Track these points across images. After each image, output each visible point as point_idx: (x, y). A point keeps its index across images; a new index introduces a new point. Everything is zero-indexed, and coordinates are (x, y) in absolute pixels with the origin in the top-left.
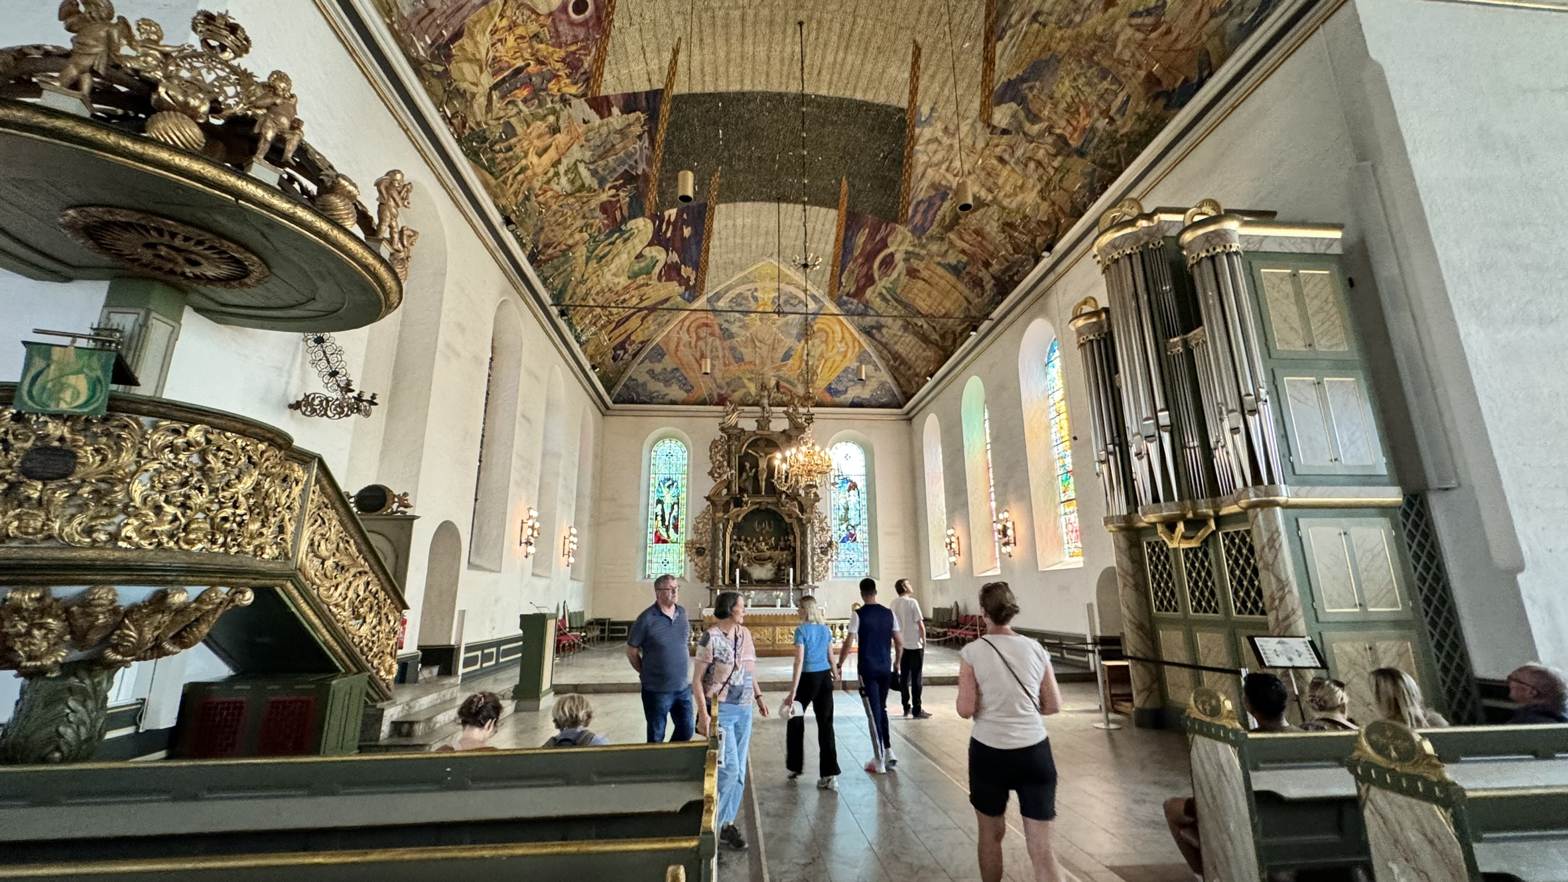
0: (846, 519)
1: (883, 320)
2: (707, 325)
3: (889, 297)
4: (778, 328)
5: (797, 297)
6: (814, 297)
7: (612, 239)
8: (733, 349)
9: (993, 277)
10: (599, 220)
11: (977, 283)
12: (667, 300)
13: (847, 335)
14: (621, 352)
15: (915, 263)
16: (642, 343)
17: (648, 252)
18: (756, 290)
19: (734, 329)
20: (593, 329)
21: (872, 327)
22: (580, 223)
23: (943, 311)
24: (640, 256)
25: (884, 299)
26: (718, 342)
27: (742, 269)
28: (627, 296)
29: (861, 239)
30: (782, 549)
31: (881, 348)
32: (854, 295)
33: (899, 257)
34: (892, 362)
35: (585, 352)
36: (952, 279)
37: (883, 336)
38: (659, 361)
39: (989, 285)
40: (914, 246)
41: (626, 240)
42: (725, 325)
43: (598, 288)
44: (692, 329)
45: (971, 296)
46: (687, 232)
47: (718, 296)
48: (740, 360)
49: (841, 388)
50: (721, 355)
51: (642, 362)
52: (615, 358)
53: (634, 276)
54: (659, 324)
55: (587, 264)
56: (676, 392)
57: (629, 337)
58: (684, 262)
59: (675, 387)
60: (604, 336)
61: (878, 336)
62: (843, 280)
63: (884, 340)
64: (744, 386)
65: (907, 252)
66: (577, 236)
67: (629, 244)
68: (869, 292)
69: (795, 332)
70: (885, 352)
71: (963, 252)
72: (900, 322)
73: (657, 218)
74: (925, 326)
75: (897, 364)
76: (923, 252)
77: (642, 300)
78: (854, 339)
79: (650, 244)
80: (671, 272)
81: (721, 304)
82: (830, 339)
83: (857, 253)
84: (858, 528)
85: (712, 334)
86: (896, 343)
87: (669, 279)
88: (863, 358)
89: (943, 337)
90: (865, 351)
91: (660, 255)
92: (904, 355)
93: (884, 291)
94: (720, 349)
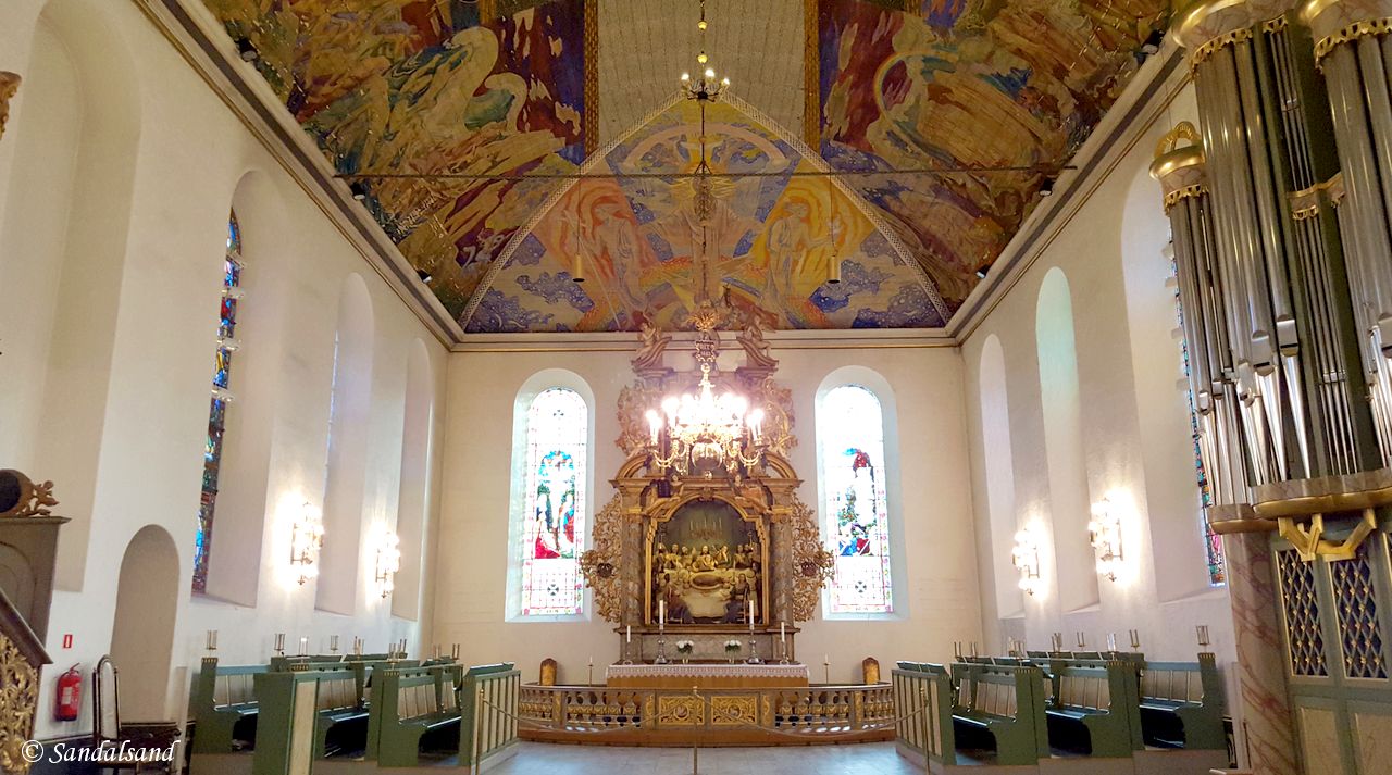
0: (849, 515)
1: (900, 180)
2: (605, 199)
3: (904, 137)
4: (726, 200)
5: (752, 147)
6: (782, 146)
7: (431, 65)
8: (652, 238)
9: (1074, 94)
10: (405, 35)
11: (1049, 105)
12: (539, 160)
13: (842, 207)
14: (472, 249)
15: (941, 77)
16: (505, 232)
17: (492, 82)
18: (684, 138)
19: (653, 204)
20: (417, 213)
21: (883, 191)
22: (369, 41)
23: (997, 158)
24: (481, 91)
25: (898, 141)
26: (628, 228)
27: (657, 107)
28: (469, 158)
29: (847, 41)
30: (739, 566)
31: (900, 224)
32: (847, 139)
33: (914, 69)
34: (921, 249)
35: (406, 253)
36: (1007, 101)
37: (903, 205)
38: (536, 262)
39: (1067, 107)
40: (937, 47)
41: (454, 66)
42: (638, 199)
43: (418, 146)
44: (586, 209)
45: (1041, 130)
46: (557, 47)
47: (623, 152)
48: (666, 256)
49: (838, 296)
50: (635, 248)
51: (509, 264)
52: (461, 260)
53: (476, 124)
54: (531, 203)
55: (392, 108)
56: (565, 312)
57: (482, 223)
58: (557, 97)
59: (564, 303)
60: (437, 223)
61: (894, 205)
62: (826, 114)
63: (905, 212)
64: (675, 298)
65: (926, 60)
66: (370, 63)
67: (462, 71)
68: (873, 133)
69: (753, 205)
70: (909, 232)
71: (1019, 52)
72: (927, 181)
73: (503, 26)
74: (970, 184)
75: (932, 252)
76: (953, 57)
77: (495, 164)
78: (855, 212)
79: (497, 70)
80: (538, 115)
81: (629, 165)
82: (815, 214)
83: (842, 66)
84: (872, 532)
85: (618, 215)
86: (926, 216)
87: (535, 128)
88: (872, 245)
89: (1000, 201)
90: (876, 231)
91: (514, 86)
92: (939, 235)
93: (897, 130)
94: (632, 238)
